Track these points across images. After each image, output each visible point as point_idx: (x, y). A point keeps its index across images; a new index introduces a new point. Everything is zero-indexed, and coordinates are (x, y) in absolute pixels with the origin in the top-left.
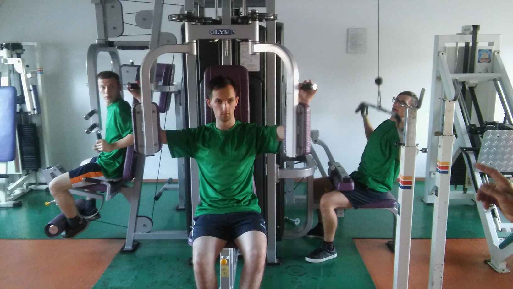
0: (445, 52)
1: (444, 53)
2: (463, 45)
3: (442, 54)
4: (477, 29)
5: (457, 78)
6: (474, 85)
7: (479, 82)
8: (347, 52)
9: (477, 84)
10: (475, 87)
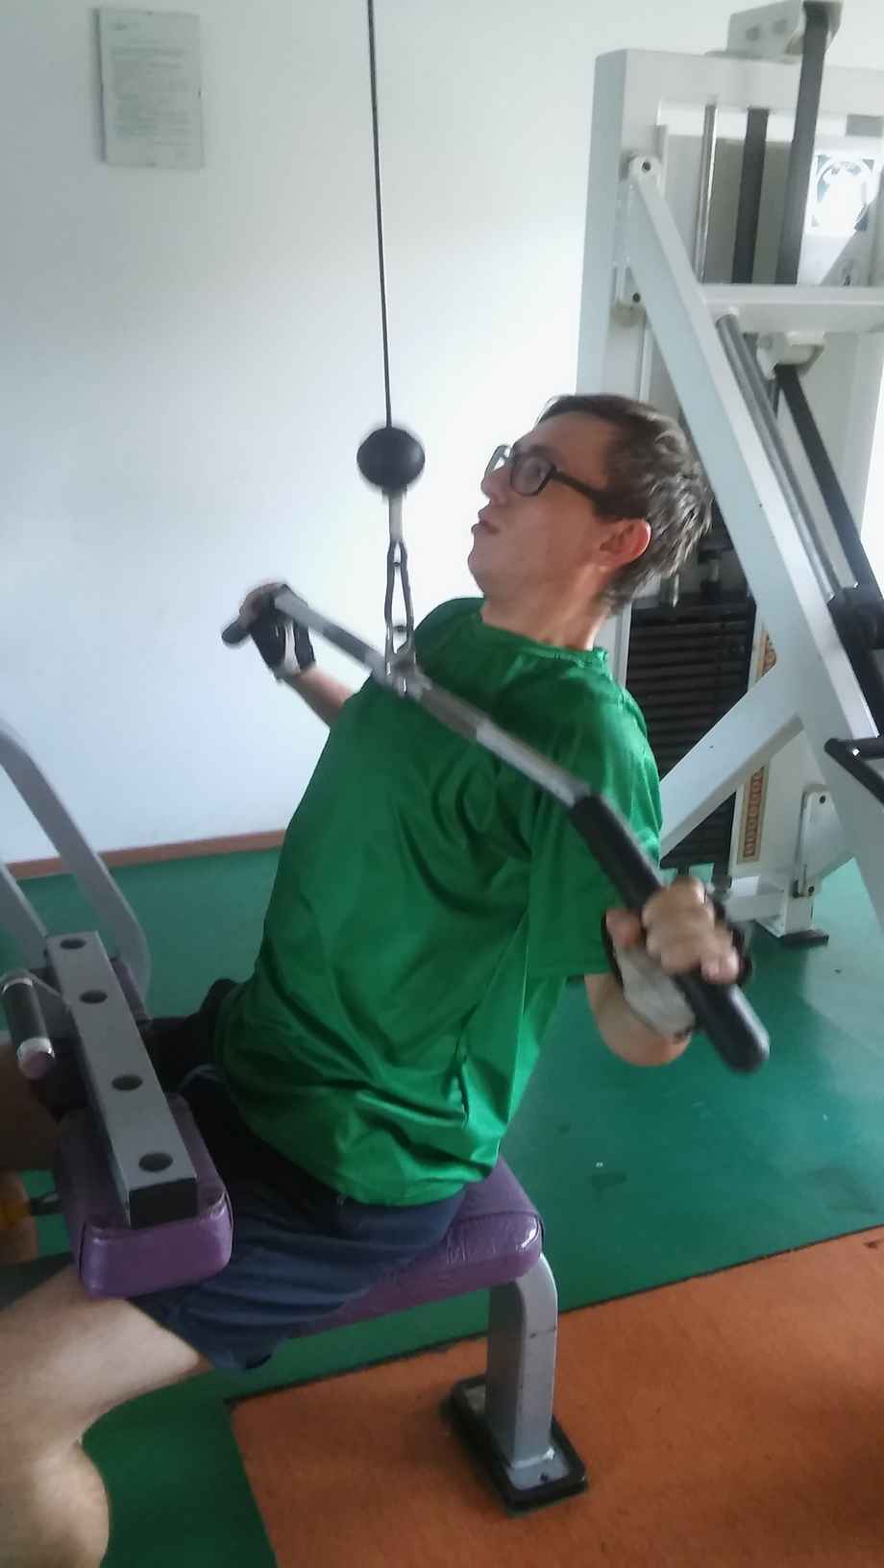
0: (659, 155)
1: (654, 162)
2: (732, 127)
3: (647, 167)
4: (826, 27)
5: (734, 311)
6: (803, 356)
7: (827, 335)
8: (102, 155)
9: (816, 350)
10: (805, 366)
